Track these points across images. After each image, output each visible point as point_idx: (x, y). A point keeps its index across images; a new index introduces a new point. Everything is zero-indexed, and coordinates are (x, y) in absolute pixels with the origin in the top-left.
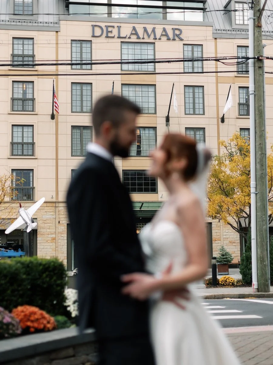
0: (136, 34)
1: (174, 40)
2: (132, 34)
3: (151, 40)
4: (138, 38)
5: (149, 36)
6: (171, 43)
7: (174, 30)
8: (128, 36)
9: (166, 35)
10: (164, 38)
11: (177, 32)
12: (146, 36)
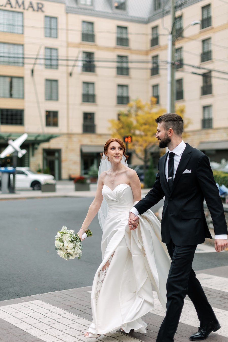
0: (10, 4)
1: (38, 11)
2: (7, 4)
3: (21, 10)
4: (12, 7)
5: (20, 6)
6: (35, 13)
7: (38, 4)
8: (4, 5)
9: (32, 7)
10: (31, 9)
11: (40, 6)
12: (17, 6)
